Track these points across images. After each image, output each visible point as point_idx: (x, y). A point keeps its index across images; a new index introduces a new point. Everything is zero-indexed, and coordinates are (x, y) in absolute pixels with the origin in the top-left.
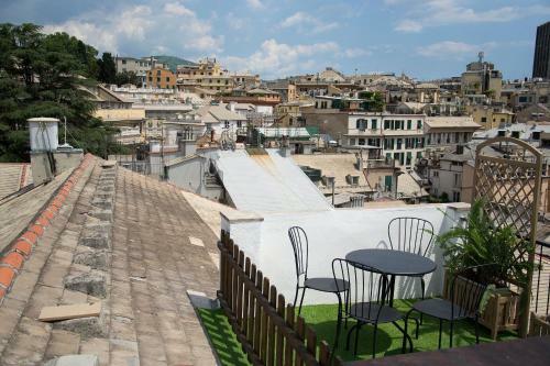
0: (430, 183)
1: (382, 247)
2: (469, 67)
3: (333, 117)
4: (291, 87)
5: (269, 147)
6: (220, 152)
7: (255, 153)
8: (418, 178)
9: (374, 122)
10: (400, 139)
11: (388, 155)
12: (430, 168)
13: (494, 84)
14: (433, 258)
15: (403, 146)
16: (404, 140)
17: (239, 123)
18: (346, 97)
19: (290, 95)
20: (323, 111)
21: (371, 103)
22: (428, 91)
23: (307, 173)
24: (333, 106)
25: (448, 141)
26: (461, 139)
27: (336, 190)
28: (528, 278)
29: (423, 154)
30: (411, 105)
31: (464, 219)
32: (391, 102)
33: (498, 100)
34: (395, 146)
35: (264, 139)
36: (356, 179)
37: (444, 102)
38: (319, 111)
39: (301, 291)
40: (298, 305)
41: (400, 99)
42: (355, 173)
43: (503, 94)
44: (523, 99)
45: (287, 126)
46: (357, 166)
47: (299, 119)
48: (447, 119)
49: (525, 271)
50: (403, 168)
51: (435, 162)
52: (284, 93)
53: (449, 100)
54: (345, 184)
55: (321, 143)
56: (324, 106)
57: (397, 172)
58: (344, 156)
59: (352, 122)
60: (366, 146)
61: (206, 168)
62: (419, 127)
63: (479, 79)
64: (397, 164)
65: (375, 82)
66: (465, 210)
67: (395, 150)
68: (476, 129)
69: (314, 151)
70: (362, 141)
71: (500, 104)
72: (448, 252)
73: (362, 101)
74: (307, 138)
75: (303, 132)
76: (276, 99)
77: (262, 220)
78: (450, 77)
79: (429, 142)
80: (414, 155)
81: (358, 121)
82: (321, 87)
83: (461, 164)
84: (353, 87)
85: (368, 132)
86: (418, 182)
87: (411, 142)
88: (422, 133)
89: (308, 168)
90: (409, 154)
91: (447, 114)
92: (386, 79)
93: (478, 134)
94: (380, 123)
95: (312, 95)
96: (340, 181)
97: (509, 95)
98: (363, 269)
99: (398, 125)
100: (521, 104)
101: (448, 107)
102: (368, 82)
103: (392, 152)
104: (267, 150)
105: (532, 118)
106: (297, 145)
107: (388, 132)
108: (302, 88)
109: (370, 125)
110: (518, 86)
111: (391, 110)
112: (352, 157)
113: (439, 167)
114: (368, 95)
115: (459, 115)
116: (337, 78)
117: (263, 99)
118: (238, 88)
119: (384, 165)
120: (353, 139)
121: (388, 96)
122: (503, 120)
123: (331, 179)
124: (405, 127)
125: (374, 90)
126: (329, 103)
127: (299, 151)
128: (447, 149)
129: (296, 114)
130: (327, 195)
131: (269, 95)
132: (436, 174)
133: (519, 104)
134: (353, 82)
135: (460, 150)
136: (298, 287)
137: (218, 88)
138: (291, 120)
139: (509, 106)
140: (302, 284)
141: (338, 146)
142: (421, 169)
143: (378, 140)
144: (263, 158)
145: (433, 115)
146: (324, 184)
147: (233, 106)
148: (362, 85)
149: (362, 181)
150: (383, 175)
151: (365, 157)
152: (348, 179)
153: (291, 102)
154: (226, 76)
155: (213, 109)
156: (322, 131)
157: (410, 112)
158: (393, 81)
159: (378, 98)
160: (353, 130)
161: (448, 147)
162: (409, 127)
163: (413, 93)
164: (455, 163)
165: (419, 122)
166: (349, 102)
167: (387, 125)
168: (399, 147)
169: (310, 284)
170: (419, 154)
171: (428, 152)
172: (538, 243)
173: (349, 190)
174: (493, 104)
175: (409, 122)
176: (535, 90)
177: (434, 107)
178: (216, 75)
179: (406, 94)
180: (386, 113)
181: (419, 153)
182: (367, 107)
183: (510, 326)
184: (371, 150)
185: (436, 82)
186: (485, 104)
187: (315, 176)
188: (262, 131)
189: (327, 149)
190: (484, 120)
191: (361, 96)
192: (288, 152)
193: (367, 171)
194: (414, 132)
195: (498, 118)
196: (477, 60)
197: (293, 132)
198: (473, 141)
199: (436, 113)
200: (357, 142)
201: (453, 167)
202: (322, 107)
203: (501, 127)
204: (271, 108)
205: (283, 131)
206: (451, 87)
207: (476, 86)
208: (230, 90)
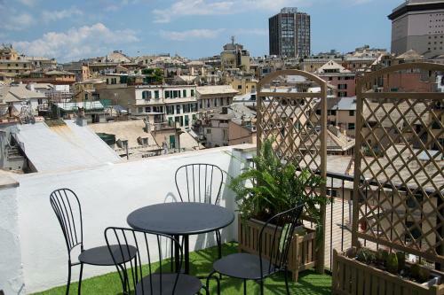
0: (205, 139)
1: (170, 200)
2: (225, 47)
3: (123, 91)
4: (85, 68)
5: (69, 118)
6: (19, 126)
7: (54, 125)
8: (195, 135)
9: (157, 93)
10: (178, 105)
11: (171, 118)
12: (203, 126)
13: (244, 60)
15: (181, 111)
16: (181, 106)
17: (40, 101)
18: (132, 73)
19: (85, 75)
20: (114, 86)
21: (153, 78)
22: (197, 67)
23: (103, 139)
24: (122, 82)
25: (216, 105)
26: (225, 102)
27: (130, 151)
28: (322, 213)
29: (198, 117)
30: (184, 78)
31: (249, 160)
32: (169, 76)
33: (248, 72)
34: (175, 111)
35: (63, 113)
36: (146, 140)
37: (209, 75)
38: (109, 87)
41: (176, 74)
42: (144, 135)
43: (251, 68)
44: (265, 71)
45: (83, 101)
46: (146, 130)
47: (94, 94)
48: (213, 87)
49: (317, 206)
50: (183, 129)
51: (207, 122)
52: (79, 74)
53: (213, 73)
54: (137, 145)
55: (114, 112)
56: (114, 82)
57: (179, 132)
58: (134, 121)
59: (139, 94)
60: (152, 113)
61: (7, 141)
62: (192, 95)
63: (233, 56)
64: (178, 126)
65: (154, 61)
67: (175, 115)
68: (235, 94)
69: (108, 120)
70: (148, 109)
71: (250, 75)
72: (241, 196)
73: (144, 76)
74: (102, 110)
75: (98, 105)
76: (72, 79)
77: (17, 185)
78: (212, 56)
79: (201, 107)
80: (190, 118)
81: (143, 93)
82: (110, 67)
83: (227, 121)
84: (137, 66)
85: (152, 102)
86: (196, 139)
87: (188, 107)
88: (194, 99)
89: (104, 134)
90: (187, 117)
91: (213, 83)
92: (163, 59)
93: (236, 98)
94: (162, 94)
95: (103, 74)
96: (133, 143)
97: (255, 68)
99: (176, 94)
100: (263, 75)
101: (213, 78)
102: (149, 61)
103: (173, 116)
104: (66, 121)
105: (273, 84)
106: (93, 116)
107: (169, 101)
108: (94, 69)
109: (153, 95)
110: (261, 62)
111: (170, 83)
112: (141, 123)
113: (210, 126)
114: (150, 72)
115: (222, 84)
116: (123, 59)
117: (60, 79)
118: (35, 71)
119: (167, 127)
120: (140, 107)
121: (166, 71)
122: (253, 87)
123: (125, 142)
124: (182, 95)
125: (154, 67)
126: (118, 80)
127: (95, 120)
128: (215, 111)
129: (89, 90)
130: (122, 156)
131: (66, 76)
132: (209, 131)
134: (136, 62)
135: (225, 111)
136: (70, 265)
137: (17, 71)
138: (86, 95)
139: (256, 76)
141: (128, 114)
142: (197, 128)
143: (162, 107)
144: (62, 128)
145: (203, 85)
146: (120, 146)
147: (33, 86)
148: (144, 64)
149: (151, 141)
150: (168, 135)
151: (152, 121)
152: (139, 141)
153: (85, 80)
154: (23, 60)
155: (13, 89)
156: (114, 103)
157: (185, 83)
158: (169, 60)
159: (159, 73)
160: (140, 101)
162: (185, 95)
163: (186, 69)
164: (222, 121)
165: (192, 91)
166: (135, 78)
167: (167, 95)
168: (178, 112)
170: (194, 117)
171: (201, 114)
172: (329, 175)
173: (141, 149)
174: (246, 75)
175: (184, 92)
176: (273, 64)
177: (203, 79)
178: (13, 59)
179: (180, 69)
180: (166, 85)
182: (150, 81)
183: (309, 264)
184: (156, 116)
185: (202, 60)
186: (239, 75)
187: (110, 140)
188: (61, 105)
189: (119, 118)
190: (240, 87)
191: (144, 72)
192: (84, 122)
193: (155, 133)
194: (189, 99)
195: (250, 85)
196: (231, 42)
197: (89, 105)
198: (234, 104)
199: (204, 83)
200: (144, 109)
201: (222, 125)
202: (112, 83)
203: (252, 92)
204: (68, 86)
205: (80, 105)
206: (214, 64)
207: (232, 62)
208: (28, 72)
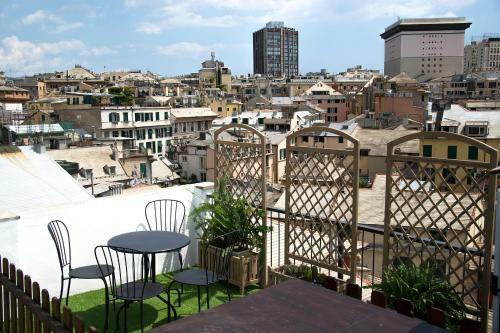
0: (180, 167)
1: (141, 229)
2: (204, 64)
3: (86, 113)
4: (41, 85)
5: (22, 144)
7: (6, 151)
8: (169, 163)
9: (126, 115)
10: (150, 129)
11: (141, 144)
12: (179, 154)
13: (225, 79)
14: (187, 233)
15: (154, 135)
16: (154, 131)
18: (96, 93)
19: (41, 93)
20: (76, 107)
21: (121, 98)
22: (172, 86)
23: (64, 168)
24: (85, 102)
25: (192, 129)
26: (203, 127)
27: (95, 181)
28: (263, 239)
29: (172, 142)
30: (158, 99)
32: (139, 97)
33: (229, 93)
34: (147, 136)
35: (15, 136)
36: (113, 169)
37: (186, 95)
38: (71, 107)
39: (66, 282)
40: (64, 296)
41: (147, 94)
42: (112, 163)
43: (233, 87)
44: (248, 92)
45: (39, 123)
46: (113, 157)
47: (52, 115)
48: (190, 110)
49: (260, 234)
50: (156, 156)
51: (183, 148)
52: (34, 90)
53: (190, 93)
54: (103, 174)
55: (76, 137)
56: (76, 102)
57: (151, 160)
58: (99, 148)
59: (105, 116)
60: (120, 138)
62: (166, 118)
63: (212, 75)
64: (150, 153)
65: (124, 78)
66: (209, 188)
67: (147, 140)
68: (214, 117)
69: (69, 146)
70: (115, 133)
71: (231, 96)
72: (201, 225)
73: (113, 96)
74: (61, 134)
75: (57, 128)
76: (25, 97)
77: (19, 218)
78: (189, 73)
79: (176, 131)
80: (164, 143)
81: (110, 115)
82: (71, 84)
83: (205, 148)
84: (103, 83)
85: (120, 125)
86: (170, 167)
87: (161, 131)
88: (168, 123)
89: (65, 162)
90: (160, 142)
91: (189, 105)
92: (133, 75)
93: (216, 121)
94: (131, 116)
95: (63, 92)
96: (98, 172)
97: (237, 88)
98: (125, 252)
99: (148, 117)
100: (247, 96)
101: (190, 99)
102: (117, 78)
103: (145, 142)
104: (21, 147)
105: (257, 106)
106: (52, 141)
107: (139, 124)
108: (51, 85)
109: (122, 118)
110: (244, 81)
111: (141, 104)
112: (107, 149)
113: (186, 153)
114: (118, 91)
115: (200, 106)
116: (87, 75)
117: (11, 96)
119: (137, 154)
120: (107, 132)
121: (136, 92)
122: (235, 109)
123: (89, 171)
124: (154, 118)
125: (123, 85)
126: (81, 99)
127: (54, 146)
128: (191, 136)
129: (47, 111)
130: (86, 187)
131: (17, 93)
132: (185, 159)
133: (246, 96)
134: (102, 79)
135: (202, 137)
136: (63, 279)
138: (43, 117)
139: (238, 97)
140: (66, 275)
141: (93, 139)
142: (171, 155)
143: (131, 131)
144: (16, 155)
145: (178, 107)
146: (83, 175)
148: (111, 81)
149: (119, 170)
150: (138, 164)
151: (120, 148)
152: (105, 170)
153: (42, 99)
156: (76, 126)
157: (158, 105)
158: (140, 77)
159: (128, 93)
160: (106, 124)
161: (193, 135)
162: (158, 118)
163: (159, 88)
164: (199, 148)
165: (166, 113)
166: (100, 98)
167: (138, 117)
168: (150, 137)
169: (75, 274)
170: (168, 143)
171: (176, 139)
172: (269, 209)
173: (107, 179)
174: (226, 96)
175: (157, 114)
176: (257, 84)
177: (178, 101)
179: (152, 89)
180: (136, 107)
181: (168, 141)
182: (118, 101)
183: (254, 281)
184: (124, 141)
185: (176, 78)
186: (219, 95)
187: (73, 169)
188: (12, 128)
189: (82, 143)
190: (220, 109)
191: (112, 91)
192: (43, 148)
193: (123, 160)
194: (162, 122)
195: (231, 107)
196: (210, 59)
197: (47, 128)
198: (213, 129)
199: (179, 105)
200: (111, 134)
201: (199, 152)
202: (74, 103)
203: (234, 115)
204: (20, 105)
205: (36, 128)
206: (191, 82)
207: (211, 81)
